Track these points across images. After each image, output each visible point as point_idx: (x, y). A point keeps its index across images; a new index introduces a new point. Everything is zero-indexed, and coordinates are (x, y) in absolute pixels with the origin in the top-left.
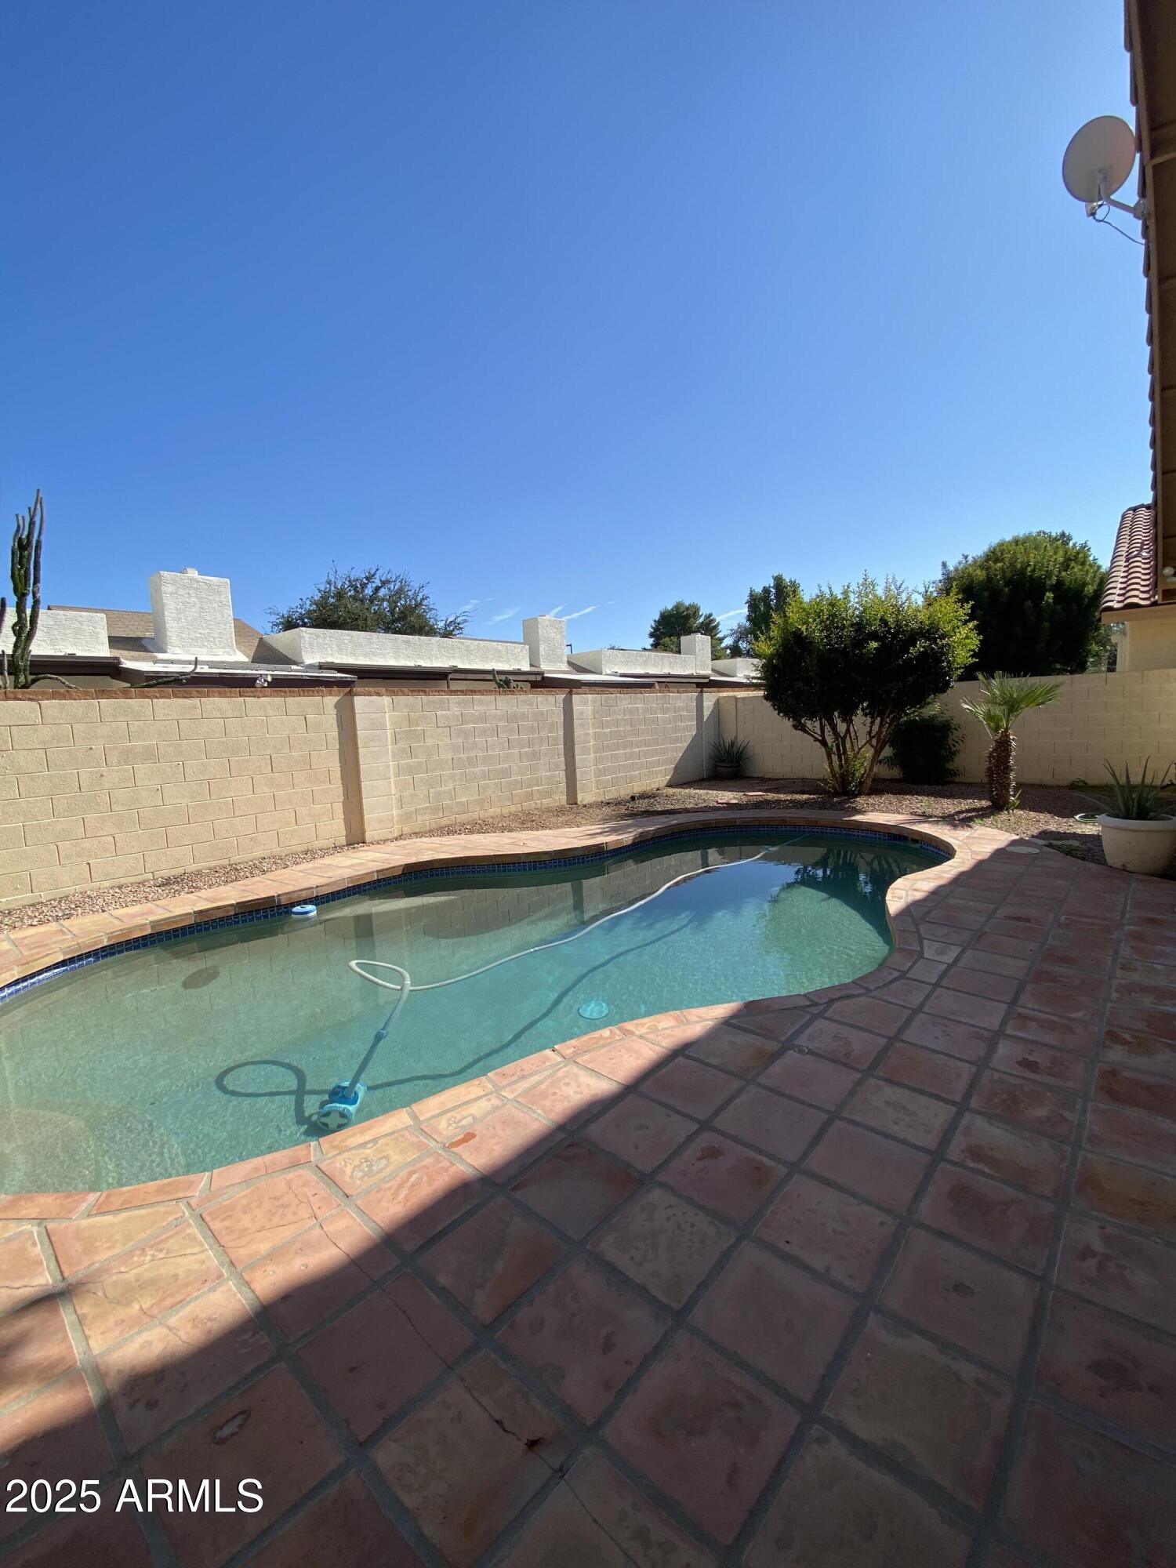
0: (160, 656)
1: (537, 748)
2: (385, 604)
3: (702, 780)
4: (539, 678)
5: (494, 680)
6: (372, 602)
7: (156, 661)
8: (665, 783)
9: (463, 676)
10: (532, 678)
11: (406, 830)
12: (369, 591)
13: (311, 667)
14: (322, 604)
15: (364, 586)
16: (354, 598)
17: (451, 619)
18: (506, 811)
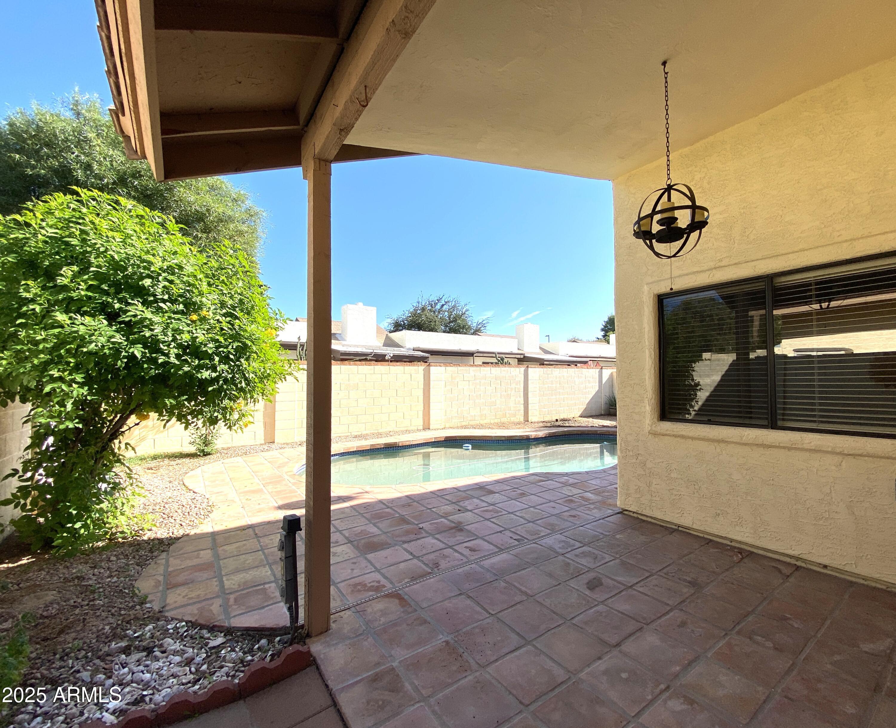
0: (344, 342)
1: (509, 392)
2: (446, 313)
3: (601, 415)
4: (522, 356)
5: (496, 357)
6: (439, 312)
7: (343, 346)
8: (579, 415)
9: (481, 355)
10: (519, 356)
11: (447, 426)
12: (438, 307)
13: (409, 349)
14: (414, 314)
15: (436, 304)
16: (430, 310)
17: (480, 321)
18: (492, 422)
